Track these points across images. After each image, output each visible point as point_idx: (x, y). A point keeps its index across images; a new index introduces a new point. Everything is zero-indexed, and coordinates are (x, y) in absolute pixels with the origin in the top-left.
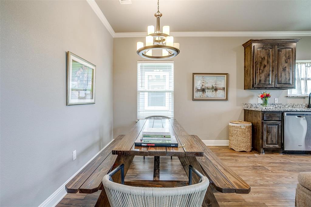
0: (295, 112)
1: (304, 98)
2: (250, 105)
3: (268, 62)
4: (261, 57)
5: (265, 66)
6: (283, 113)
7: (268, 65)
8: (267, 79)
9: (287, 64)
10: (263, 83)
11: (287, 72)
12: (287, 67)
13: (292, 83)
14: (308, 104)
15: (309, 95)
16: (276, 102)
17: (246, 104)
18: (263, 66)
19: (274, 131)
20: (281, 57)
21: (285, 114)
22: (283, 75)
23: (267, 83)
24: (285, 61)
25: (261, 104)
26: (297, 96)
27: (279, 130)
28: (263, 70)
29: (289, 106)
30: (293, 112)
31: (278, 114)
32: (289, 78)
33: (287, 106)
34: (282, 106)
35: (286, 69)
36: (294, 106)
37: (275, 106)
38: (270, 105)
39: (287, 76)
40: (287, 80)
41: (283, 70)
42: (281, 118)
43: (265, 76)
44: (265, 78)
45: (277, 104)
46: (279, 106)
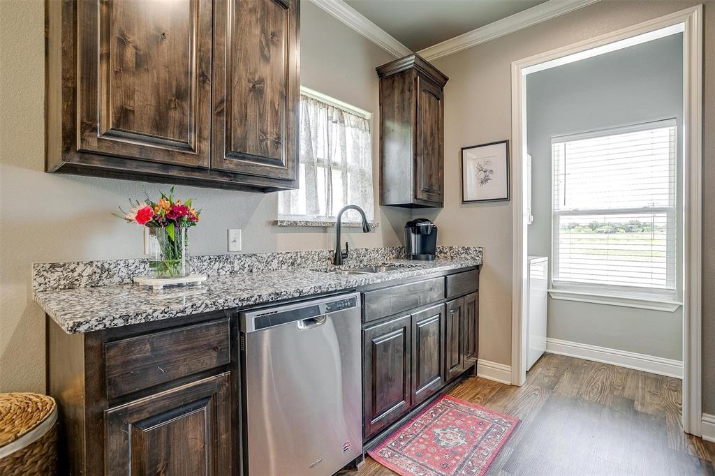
0: (293, 300)
1: (324, 228)
2: (89, 270)
6: (234, 318)
8: (172, 113)
9: (268, 68)
10: (146, 131)
11: (268, 107)
12: (269, 81)
13: (287, 161)
14: (335, 252)
15: (336, 220)
16: (236, 247)
17: (53, 266)
19: (191, 443)
22: (252, 112)
23: (170, 136)
24: (262, 48)
25: (153, 264)
26: (307, 223)
28: (149, 56)
31: (213, 331)
32: (276, 137)
33: (275, 264)
34: (257, 263)
35: (263, 88)
36: (299, 261)
37: (228, 266)
38: (209, 261)
39: (269, 123)
40: (269, 142)
41: (250, 91)
42: (228, 348)
43: (159, 95)
44: (159, 103)
45: (238, 257)
46: (246, 265)
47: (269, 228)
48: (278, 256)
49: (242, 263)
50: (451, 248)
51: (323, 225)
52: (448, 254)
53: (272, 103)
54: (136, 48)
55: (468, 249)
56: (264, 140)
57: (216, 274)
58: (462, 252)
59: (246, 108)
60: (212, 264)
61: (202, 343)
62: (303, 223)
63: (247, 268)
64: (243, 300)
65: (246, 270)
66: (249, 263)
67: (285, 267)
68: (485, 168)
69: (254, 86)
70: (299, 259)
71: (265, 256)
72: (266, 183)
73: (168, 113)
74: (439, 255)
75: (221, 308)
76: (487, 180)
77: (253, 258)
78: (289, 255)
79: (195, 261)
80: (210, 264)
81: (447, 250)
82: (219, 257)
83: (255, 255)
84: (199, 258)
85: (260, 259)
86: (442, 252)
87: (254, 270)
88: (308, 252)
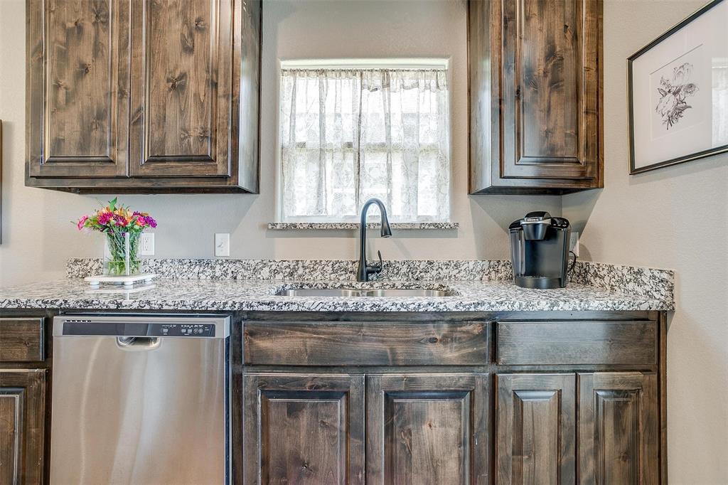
0: (108, 312)
1: (343, 230)
3: (97, 49)
4: (64, 25)
5: (84, 70)
6: (46, 317)
7: (99, 63)
8: (93, 134)
9: (192, 59)
10: (74, 153)
11: (191, 101)
12: (192, 73)
13: (216, 155)
16: (224, 252)
18: (72, 71)
20: (161, 23)
21: (59, 323)
22: (171, 112)
24: (183, 42)
26: (311, 225)
27: (32, 421)
28: (75, 91)
29: (276, 272)
30: (95, 312)
32: (201, 131)
33: (265, 272)
34: (243, 270)
35: (185, 83)
36: (300, 271)
37: (209, 271)
38: (189, 265)
39: (192, 118)
40: (192, 138)
41: (170, 90)
42: (39, 346)
43: (83, 120)
44: (83, 128)
45: (220, 262)
46: (229, 272)
47: (264, 233)
48: (270, 264)
49: (225, 269)
50: (611, 269)
51: (339, 227)
52: (607, 279)
53: (196, 95)
54: (66, 88)
55: (640, 272)
56: (185, 138)
57: (196, 277)
58: (628, 277)
59: (165, 109)
60: (192, 267)
61: (14, 335)
62: (305, 226)
63: (230, 275)
64: (46, 303)
65: (228, 277)
66: (233, 269)
67: (279, 277)
68: (675, 83)
69: (173, 86)
70: (301, 269)
71: (251, 262)
72: (193, 183)
73: (90, 135)
74: (593, 281)
75: (23, 307)
76: (681, 110)
77: (237, 265)
78: (286, 264)
79: (176, 263)
80: (190, 267)
81: (605, 272)
82: (200, 261)
83: (240, 261)
84: (180, 261)
85: (246, 266)
86: (596, 275)
87: (239, 277)
88: (315, 262)
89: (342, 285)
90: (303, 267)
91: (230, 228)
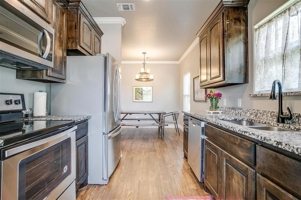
16: (240, 105)
20: (212, 41)
24: (215, 43)
34: (242, 112)
45: (237, 109)
46: (239, 113)
48: (250, 111)
62: (260, 95)
63: (240, 114)
70: (259, 114)
71: (245, 109)
78: (254, 111)
82: (233, 108)
83: (242, 109)
84: (229, 108)
87: (242, 115)
88: (264, 111)
89: (266, 123)
90: (260, 113)
91: (241, 97)
